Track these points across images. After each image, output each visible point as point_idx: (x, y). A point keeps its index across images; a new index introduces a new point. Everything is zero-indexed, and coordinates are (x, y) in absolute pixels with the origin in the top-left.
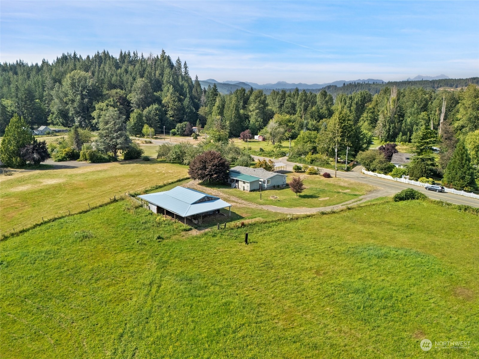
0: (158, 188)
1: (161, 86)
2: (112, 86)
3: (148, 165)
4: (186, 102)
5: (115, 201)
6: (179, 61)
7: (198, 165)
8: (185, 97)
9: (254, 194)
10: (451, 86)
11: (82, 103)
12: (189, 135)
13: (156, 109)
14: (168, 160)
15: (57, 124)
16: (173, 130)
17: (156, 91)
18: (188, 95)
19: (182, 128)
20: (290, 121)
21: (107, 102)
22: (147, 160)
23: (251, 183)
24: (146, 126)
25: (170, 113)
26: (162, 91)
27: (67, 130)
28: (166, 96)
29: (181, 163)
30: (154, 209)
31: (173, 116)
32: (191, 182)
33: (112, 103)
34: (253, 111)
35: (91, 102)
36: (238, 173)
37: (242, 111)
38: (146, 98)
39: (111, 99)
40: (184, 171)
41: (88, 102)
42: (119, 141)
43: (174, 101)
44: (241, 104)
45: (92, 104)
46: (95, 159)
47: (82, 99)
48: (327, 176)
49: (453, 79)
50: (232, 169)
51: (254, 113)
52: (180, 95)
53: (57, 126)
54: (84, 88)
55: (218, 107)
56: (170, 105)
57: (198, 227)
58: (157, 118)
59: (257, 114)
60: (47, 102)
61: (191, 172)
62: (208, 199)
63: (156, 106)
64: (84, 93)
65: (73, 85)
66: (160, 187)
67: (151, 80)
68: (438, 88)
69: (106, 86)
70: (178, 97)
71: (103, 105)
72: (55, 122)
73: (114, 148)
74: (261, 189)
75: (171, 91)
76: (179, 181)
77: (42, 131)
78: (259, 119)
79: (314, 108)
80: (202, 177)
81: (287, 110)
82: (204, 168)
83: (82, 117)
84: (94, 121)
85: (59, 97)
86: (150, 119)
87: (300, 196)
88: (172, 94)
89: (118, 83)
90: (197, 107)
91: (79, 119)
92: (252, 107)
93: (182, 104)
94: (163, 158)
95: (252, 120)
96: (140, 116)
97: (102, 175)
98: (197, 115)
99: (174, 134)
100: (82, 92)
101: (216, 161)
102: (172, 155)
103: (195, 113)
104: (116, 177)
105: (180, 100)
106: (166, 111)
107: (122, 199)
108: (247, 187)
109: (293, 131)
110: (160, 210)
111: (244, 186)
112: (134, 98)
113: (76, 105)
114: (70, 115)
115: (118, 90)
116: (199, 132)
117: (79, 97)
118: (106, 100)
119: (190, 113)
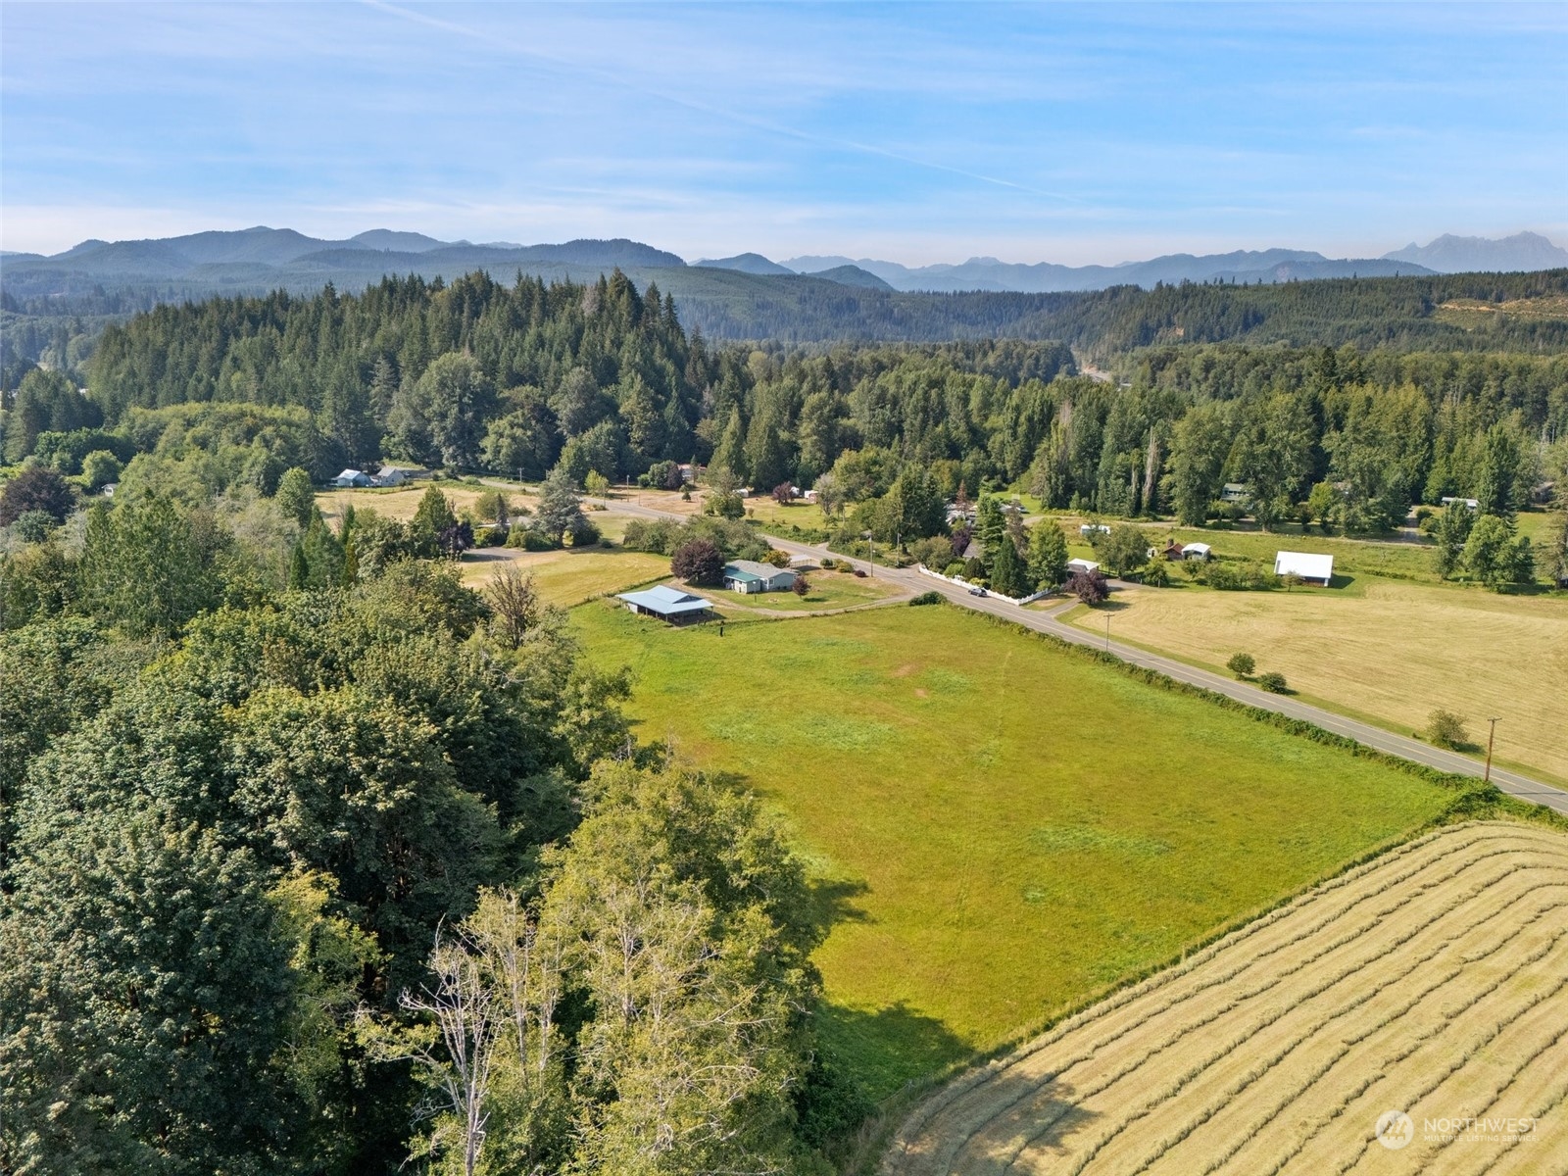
0: (634, 588)
1: (616, 372)
2: (516, 380)
3: (612, 556)
4: (670, 411)
5: (589, 601)
6: (654, 292)
7: (684, 560)
8: (669, 398)
9: (752, 596)
10: (1483, 297)
11: (459, 420)
12: (675, 488)
13: (609, 433)
14: (641, 547)
15: (399, 457)
16: (643, 476)
17: (603, 383)
18: (674, 393)
19: (661, 474)
20: (875, 463)
21: (509, 417)
22: (608, 547)
23: (749, 583)
24: (592, 474)
25: (636, 435)
26: (617, 383)
27: (422, 472)
28: (629, 398)
29: (661, 553)
30: (634, 609)
31: (641, 443)
32: (675, 581)
33: (521, 421)
34: (808, 436)
35: (477, 418)
36: (735, 570)
37: (784, 435)
38: (587, 407)
39: (519, 413)
40: (664, 565)
41: (474, 417)
42: (569, 519)
43: (644, 409)
44: (786, 418)
45: (480, 421)
46: (533, 545)
47: (462, 411)
48: (862, 575)
49: (1493, 275)
50: (728, 564)
51: (808, 441)
52: (657, 392)
53: (398, 462)
54: (465, 388)
55: (733, 434)
56: (637, 418)
57: (678, 625)
58: (610, 451)
59: (814, 444)
60: (376, 409)
61: (675, 568)
62: (689, 599)
63: (606, 426)
64: (465, 400)
65: (443, 384)
66: (636, 587)
67: (595, 360)
68: (1440, 302)
69: (501, 377)
70: (652, 399)
71: (502, 424)
72: (394, 453)
73: (561, 529)
74: (762, 590)
75: (638, 386)
76: (659, 579)
77: (387, 480)
78: (818, 455)
79: (940, 428)
80: (688, 575)
81: (875, 437)
82: (691, 563)
83: (459, 447)
84: (485, 458)
85: (411, 406)
86: (598, 455)
87: (807, 600)
88: (640, 393)
89: (527, 372)
90: (694, 417)
91: (451, 450)
92: (805, 428)
93: (661, 415)
94: (632, 544)
95: (805, 456)
96: (580, 454)
97: (553, 571)
98: (694, 436)
99: (645, 485)
100: (461, 398)
101: (706, 555)
102: (646, 539)
103: (689, 432)
104: (575, 574)
105: (658, 406)
106: (627, 431)
107: (596, 599)
108: (744, 587)
109: (877, 485)
110: (641, 609)
111: (740, 587)
112: (565, 407)
113: (449, 423)
114: (435, 442)
115: (528, 388)
116: (695, 478)
117: (455, 410)
118: (509, 412)
119: (678, 434)
